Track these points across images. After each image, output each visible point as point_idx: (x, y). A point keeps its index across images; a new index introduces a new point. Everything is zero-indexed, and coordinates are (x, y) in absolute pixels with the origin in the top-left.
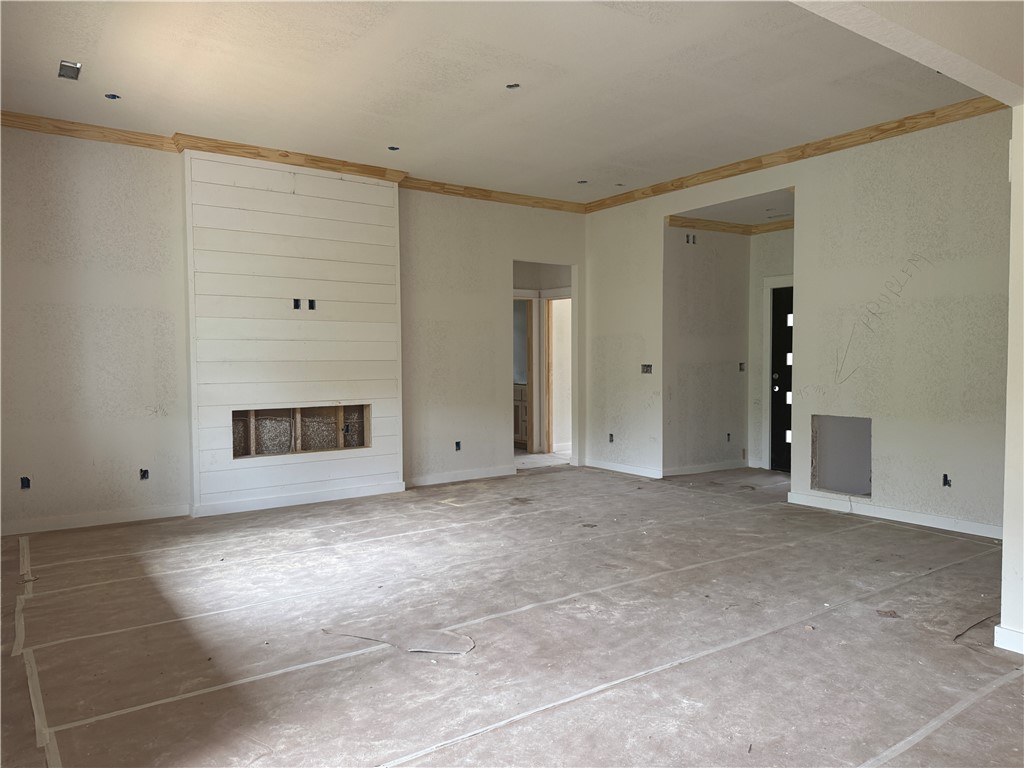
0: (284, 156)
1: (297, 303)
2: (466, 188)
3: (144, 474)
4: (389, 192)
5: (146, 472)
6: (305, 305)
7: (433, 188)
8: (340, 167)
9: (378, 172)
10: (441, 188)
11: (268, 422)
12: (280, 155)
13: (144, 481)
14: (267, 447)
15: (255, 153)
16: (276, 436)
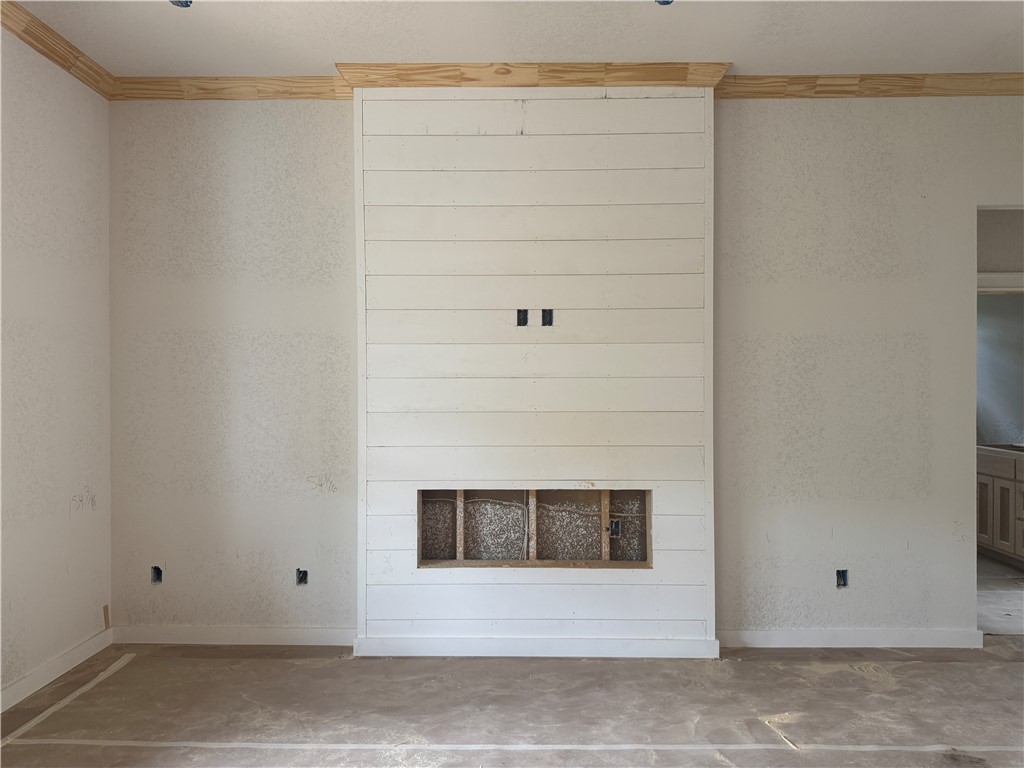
0: (504, 72)
1: (522, 318)
2: (863, 78)
3: (302, 577)
4: (696, 106)
5: (305, 573)
6: (535, 318)
7: (791, 88)
8: (602, 75)
9: (671, 73)
10: (808, 86)
11: (488, 507)
12: (496, 72)
13: (303, 587)
14: (487, 548)
15: (456, 76)
16: (501, 529)
